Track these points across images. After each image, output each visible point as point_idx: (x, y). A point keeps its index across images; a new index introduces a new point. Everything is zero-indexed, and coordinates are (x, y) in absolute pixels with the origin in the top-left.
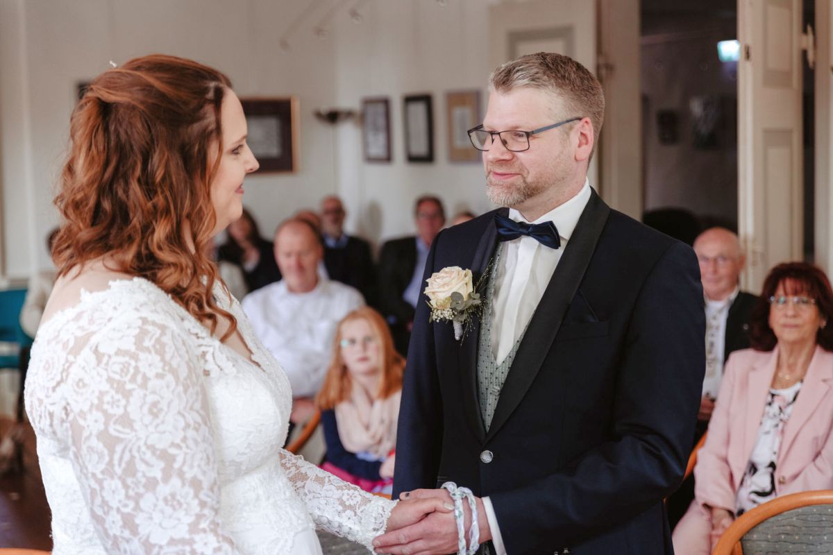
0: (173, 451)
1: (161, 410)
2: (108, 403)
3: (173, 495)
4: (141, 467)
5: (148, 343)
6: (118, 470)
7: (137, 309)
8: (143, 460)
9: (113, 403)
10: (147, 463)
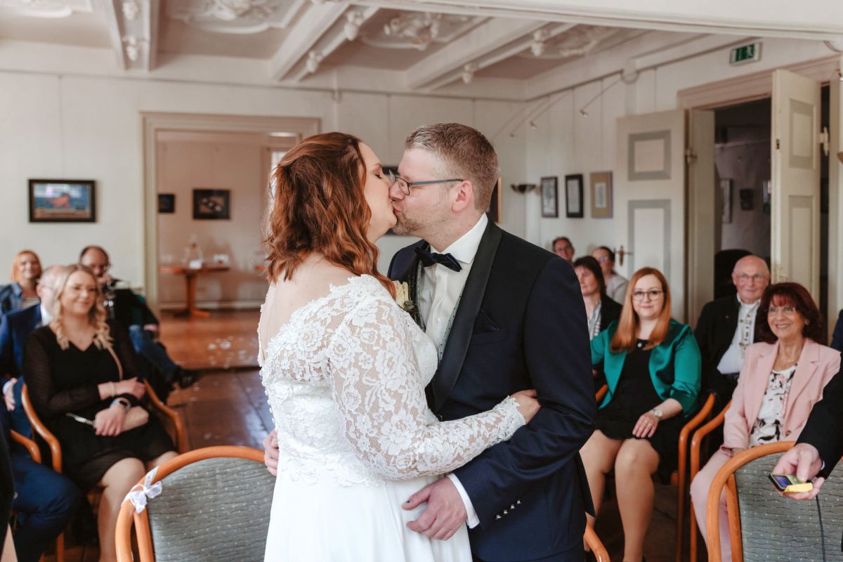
0: (401, 391)
1: (394, 363)
2: (362, 361)
3: (401, 421)
4: (382, 404)
5: (384, 318)
6: (367, 409)
7: (373, 295)
8: (383, 399)
9: (365, 361)
10: (386, 402)
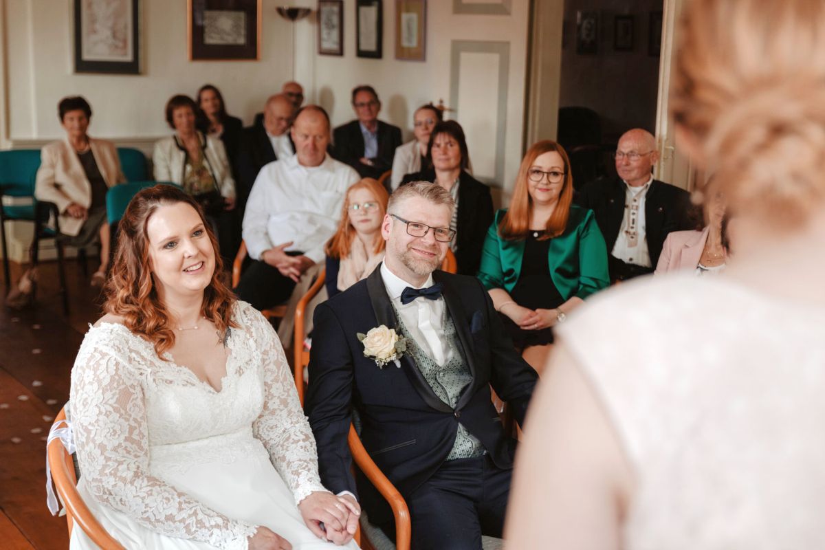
1: (88, 403)
